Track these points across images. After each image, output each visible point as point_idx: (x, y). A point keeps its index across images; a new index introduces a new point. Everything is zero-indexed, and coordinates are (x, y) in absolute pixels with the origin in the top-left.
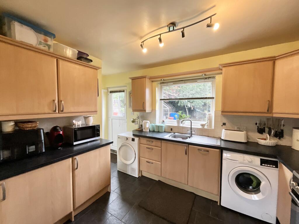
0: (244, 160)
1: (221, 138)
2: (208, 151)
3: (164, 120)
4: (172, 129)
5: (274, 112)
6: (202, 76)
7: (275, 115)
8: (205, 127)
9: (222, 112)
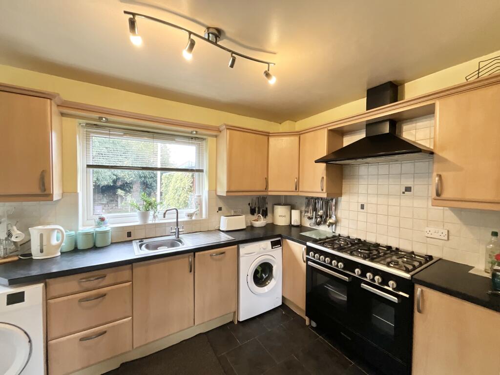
1: (219, 230)
2: (223, 253)
3: (104, 216)
4: (129, 234)
5: (269, 190)
6: (191, 133)
7: (270, 193)
8: (194, 218)
9: (227, 192)
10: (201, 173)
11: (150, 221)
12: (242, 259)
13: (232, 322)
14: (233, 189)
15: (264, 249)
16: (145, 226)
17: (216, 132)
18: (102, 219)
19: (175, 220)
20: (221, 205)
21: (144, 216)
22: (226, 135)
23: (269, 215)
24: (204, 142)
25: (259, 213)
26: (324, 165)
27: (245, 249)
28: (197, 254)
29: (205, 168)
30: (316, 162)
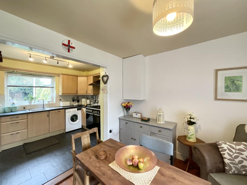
0: (73, 111)
1: (60, 106)
2: (60, 111)
6: (49, 75)
7: (78, 94)
8: (50, 103)
9: (62, 94)
10: (53, 88)
11: (33, 103)
12: (66, 114)
13: (64, 133)
14: (64, 93)
15: (74, 111)
16: (30, 106)
17: (58, 75)
18: (14, 103)
19: (43, 104)
20: (61, 98)
21: (30, 102)
22: (61, 76)
23: (80, 102)
24: (54, 78)
25: (76, 101)
26: (92, 86)
27: (67, 111)
28: (50, 111)
29: (55, 86)
30: (89, 85)
